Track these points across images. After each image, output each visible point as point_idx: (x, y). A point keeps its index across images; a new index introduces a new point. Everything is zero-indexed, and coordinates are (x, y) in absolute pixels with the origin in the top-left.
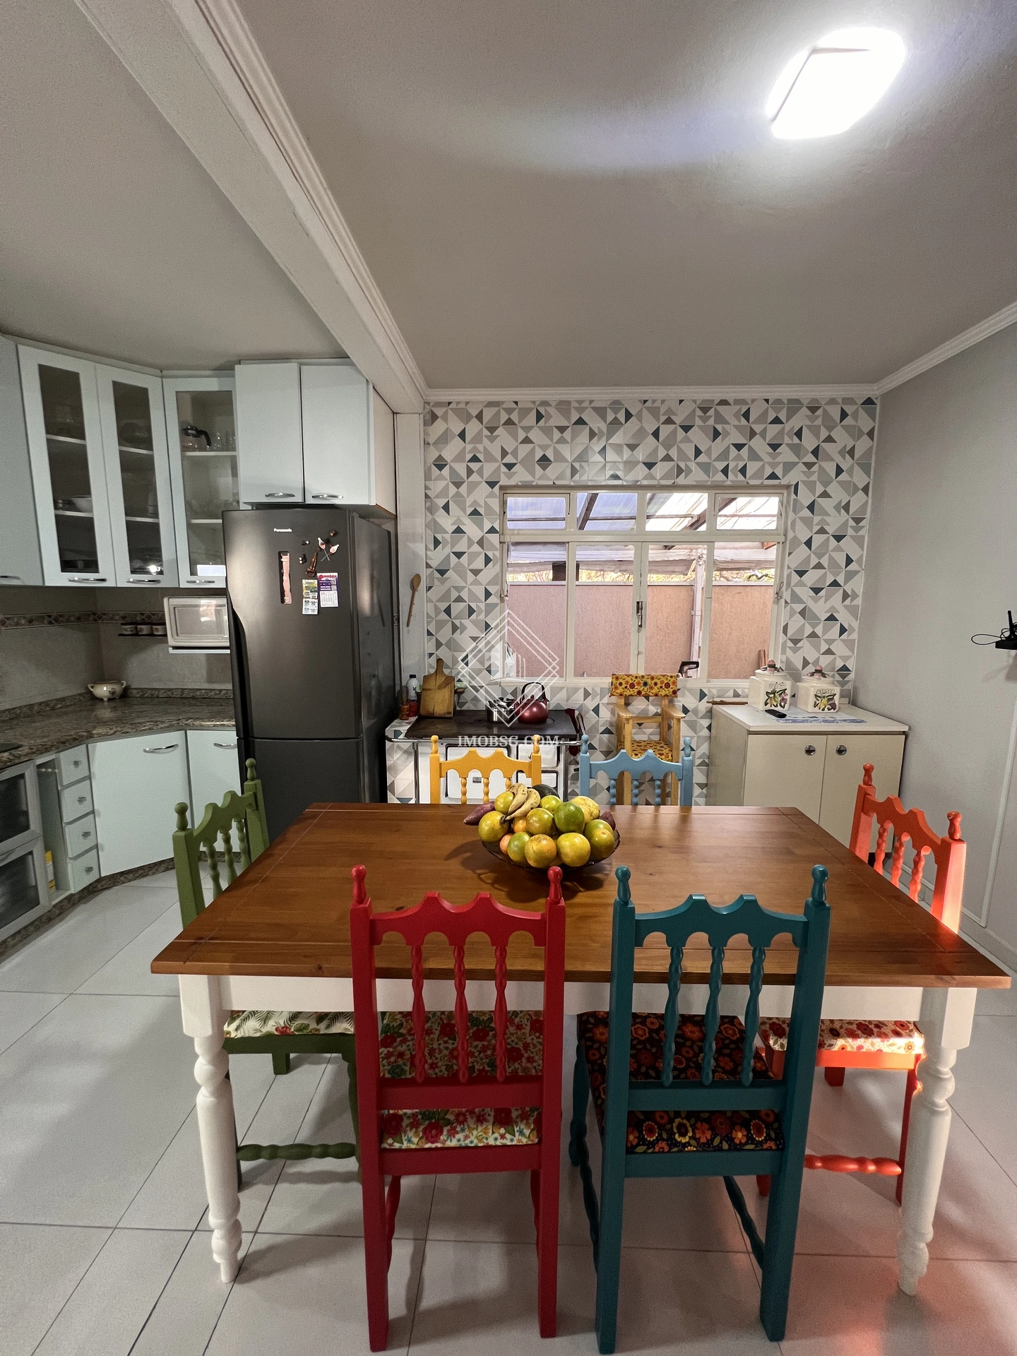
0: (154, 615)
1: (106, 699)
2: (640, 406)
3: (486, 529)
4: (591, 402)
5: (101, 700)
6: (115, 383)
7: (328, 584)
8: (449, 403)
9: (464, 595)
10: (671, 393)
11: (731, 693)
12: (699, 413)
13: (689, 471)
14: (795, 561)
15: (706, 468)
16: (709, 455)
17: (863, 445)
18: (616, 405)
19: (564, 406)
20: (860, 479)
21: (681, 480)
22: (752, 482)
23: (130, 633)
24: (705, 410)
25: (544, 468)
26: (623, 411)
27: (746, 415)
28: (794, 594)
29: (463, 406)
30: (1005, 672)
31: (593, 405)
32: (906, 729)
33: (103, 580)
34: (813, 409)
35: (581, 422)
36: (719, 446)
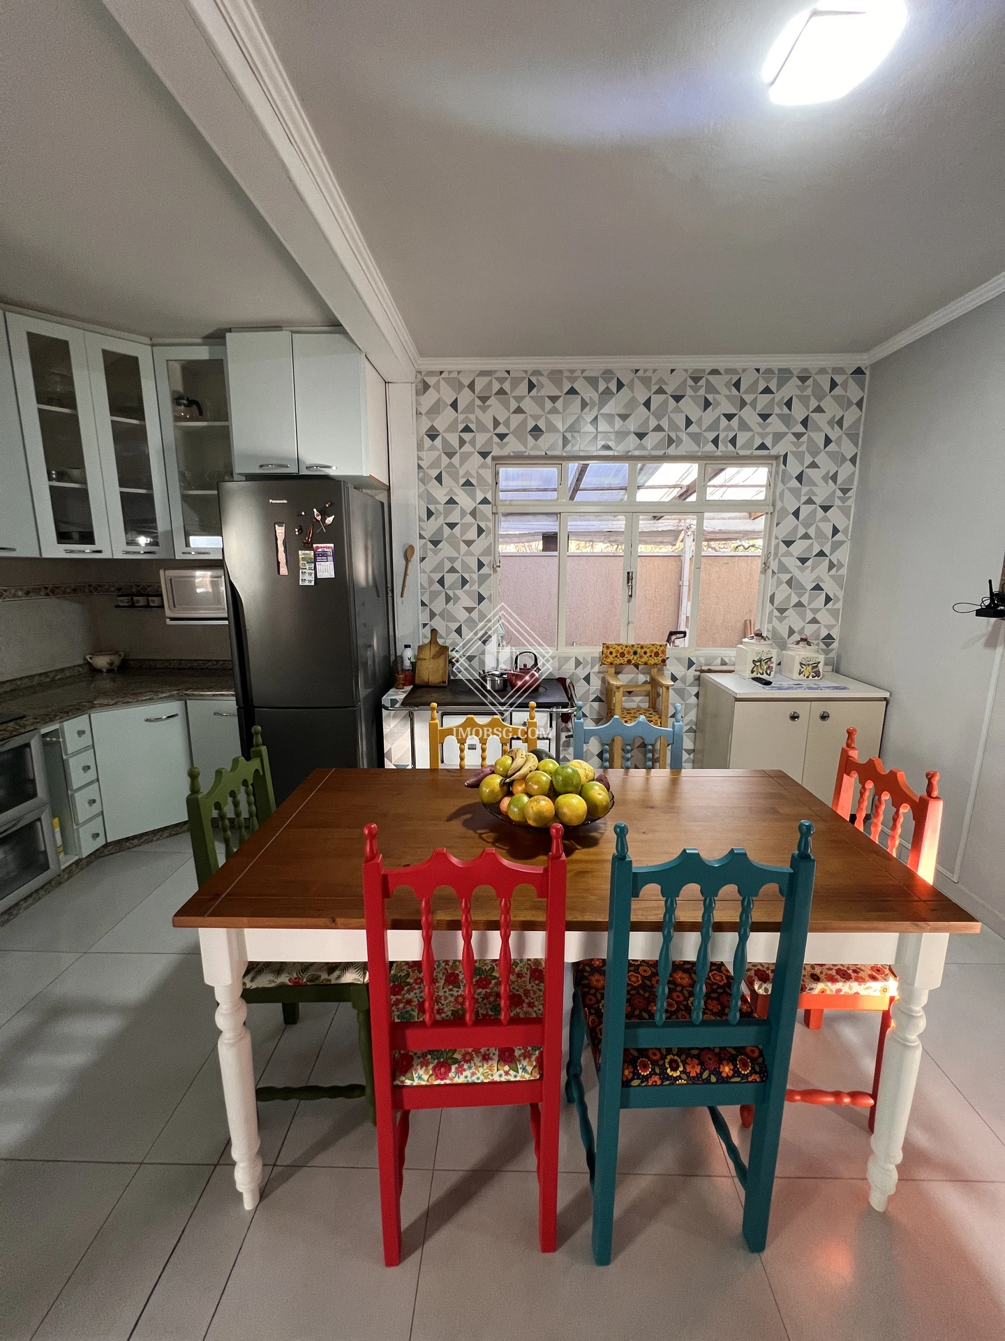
0: (149, 586)
1: (105, 670)
2: (632, 375)
3: (479, 500)
4: (583, 371)
5: (100, 671)
6: (105, 353)
7: (324, 554)
8: (441, 373)
9: (458, 566)
10: (662, 363)
11: (719, 661)
12: (690, 382)
13: (680, 441)
14: (782, 532)
15: (696, 438)
16: (700, 426)
17: (851, 415)
18: (608, 375)
19: (556, 376)
20: (848, 449)
21: (672, 451)
22: (742, 453)
23: (126, 604)
24: (696, 379)
25: (536, 438)
26: (614, 382)
27: (737, 385)
28: (781, 564)
29: (454, 375)
30: (983, 640)
31: (584, 375)
32: (887, 695)
33: (100, 552)
34: (803, 379)
35: (572, 391)
36: (709, 416)
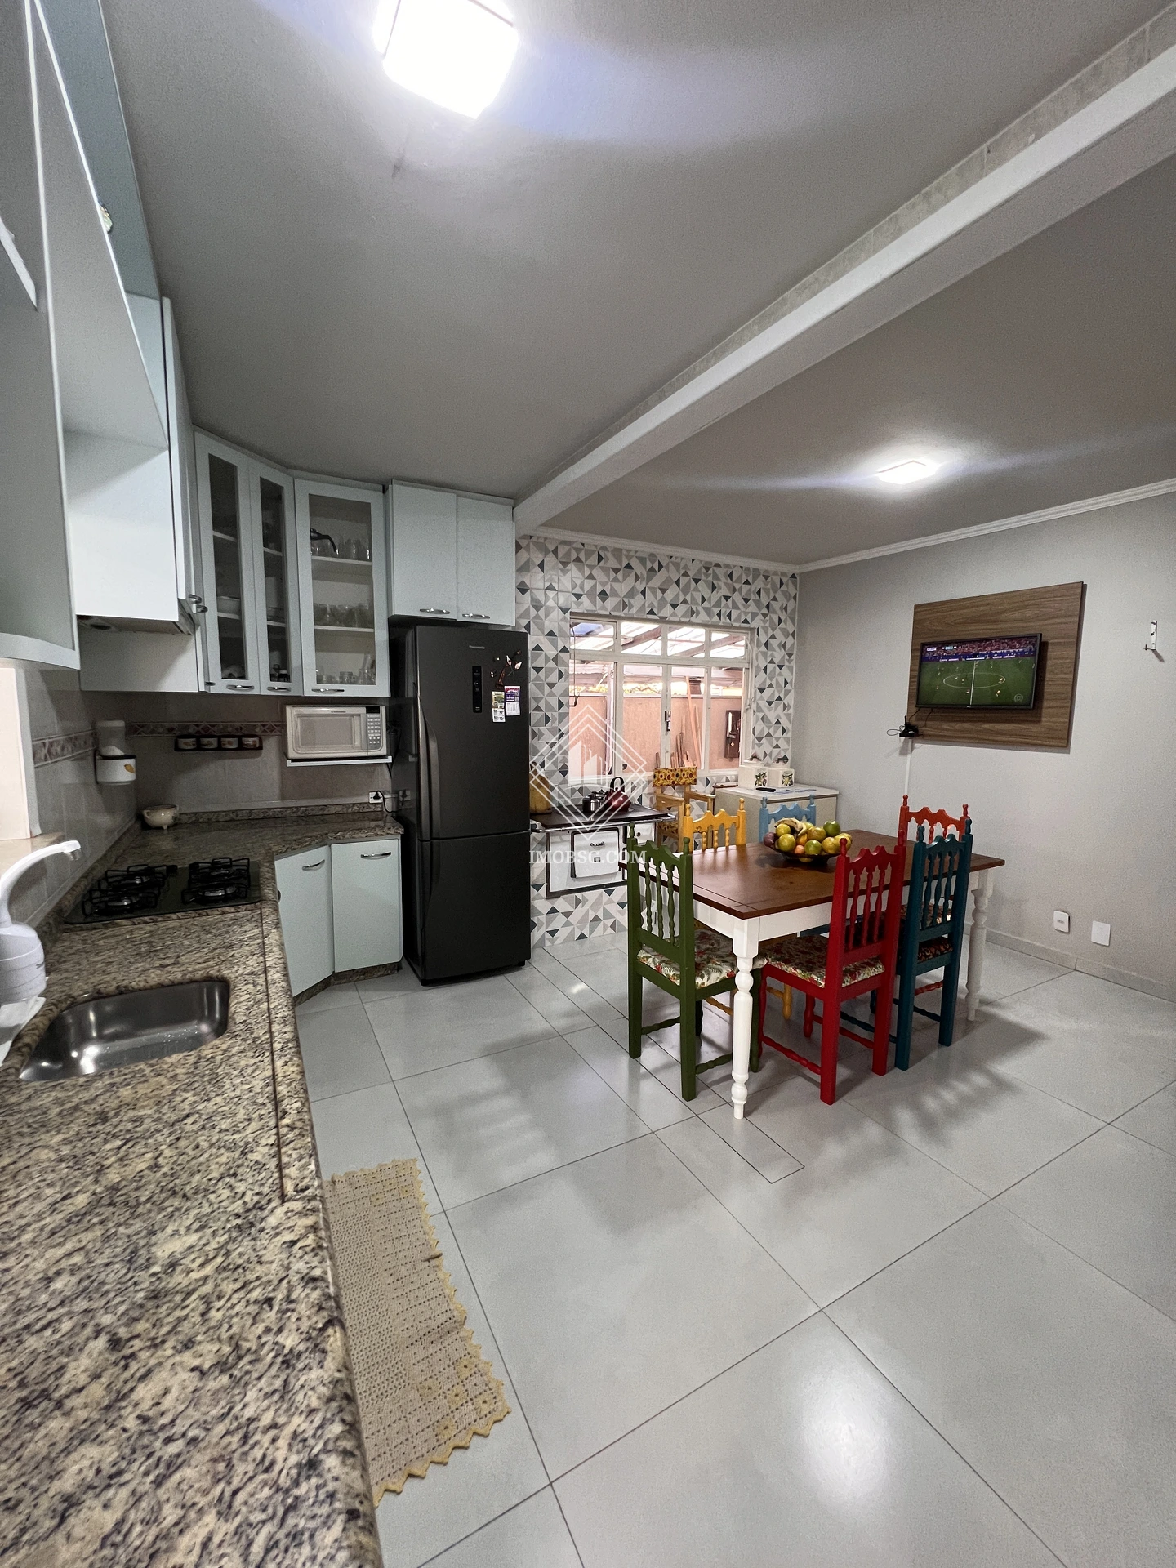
2: (667, 560)
3: (560, 649)
4: (636, 552)
6: (262, 480)
7: (512, 695)
11: (724, 779)
13: (698, 613)
14: (758, 682)
18: (652, 556)
20: (791, 629)
21: (694, 619)
22: (735, 624)
24: (707, 569)
25: (604, 601)
26: (657, 562)
27: (731, 576)
28: (758, 706)
29: (542, 541)
32: (836, 792)
33: (251, 688)
34: (766, 577)
35: (629, 566)
36: (715, 596)
